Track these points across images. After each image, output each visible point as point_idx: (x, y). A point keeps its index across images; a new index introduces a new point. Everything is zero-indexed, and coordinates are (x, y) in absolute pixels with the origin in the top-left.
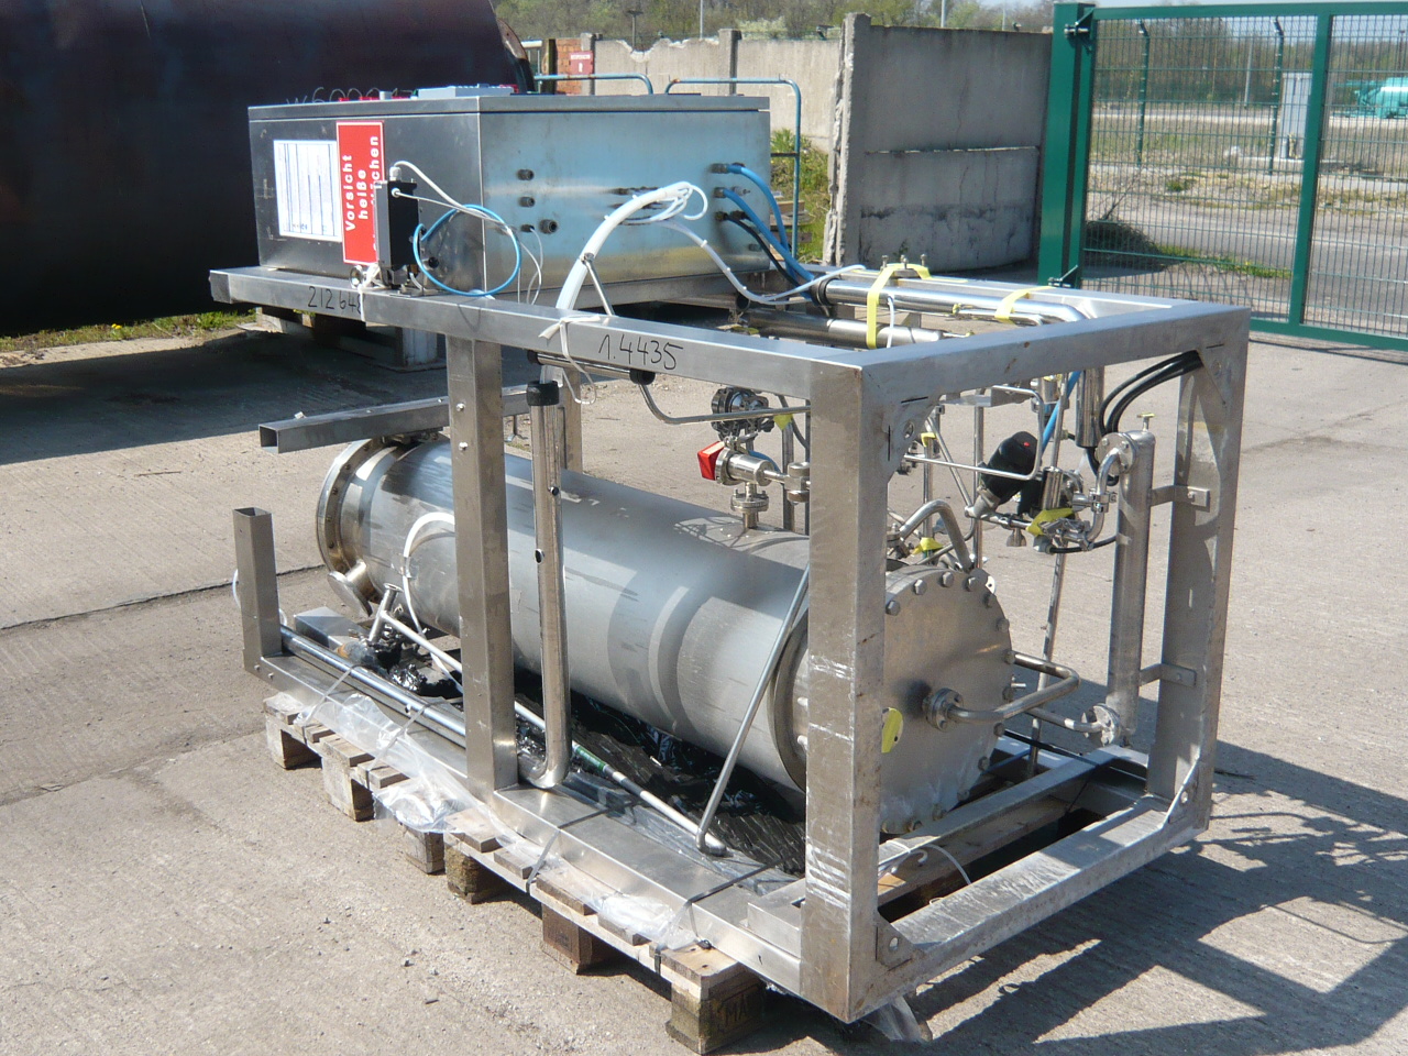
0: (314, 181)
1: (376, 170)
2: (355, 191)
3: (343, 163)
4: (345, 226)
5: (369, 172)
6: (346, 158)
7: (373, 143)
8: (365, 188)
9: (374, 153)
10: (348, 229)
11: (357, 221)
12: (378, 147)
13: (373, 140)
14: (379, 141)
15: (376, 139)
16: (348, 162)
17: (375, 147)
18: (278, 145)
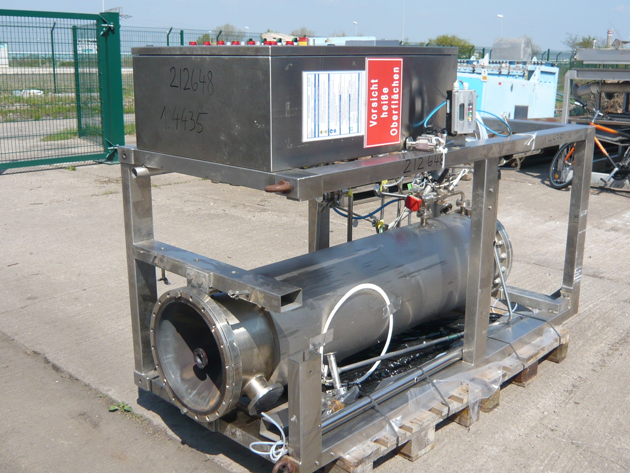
0: (345, 98)
1: (396, 87)
2: (379, 101)
3: (370, 85)
4: (369, 124)
5: (391, 89)
6: (373, 81)
7: (395, 71)
8: (387, 99)
9: (396, 77)
10: (371, 126)
11: (379, 120)
12: (399, 73)
13: (396, 70)
14: (400, 70)
15: (398, 68)
16: (375, 83)
17: (397, 73)
18: (308, 77)
